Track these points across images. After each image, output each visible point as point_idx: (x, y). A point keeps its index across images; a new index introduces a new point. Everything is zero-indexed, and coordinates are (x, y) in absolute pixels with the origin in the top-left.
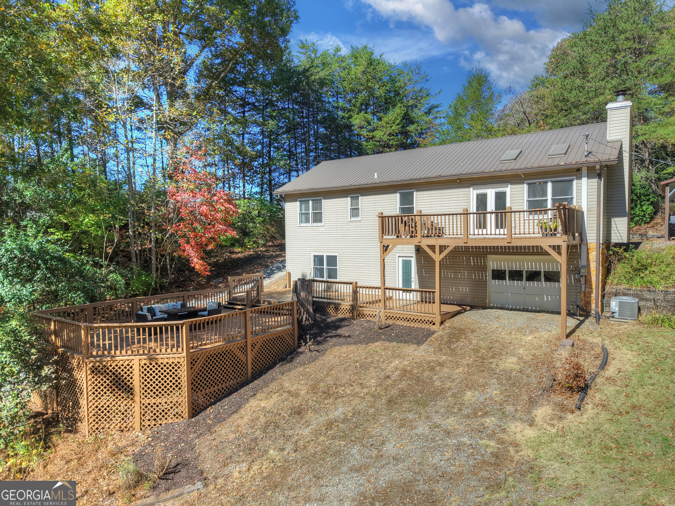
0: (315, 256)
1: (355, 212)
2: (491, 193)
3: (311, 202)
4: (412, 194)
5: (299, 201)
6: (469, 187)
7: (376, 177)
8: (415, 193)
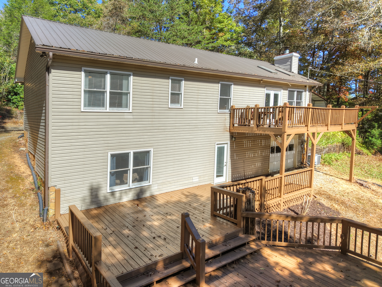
0: (113, 156)
1: (175, 97)
2: (272, 93)
3: (108, 77)
4: (229, 86)
5: (85, 72)
6: (264, 87)
7: (196, 62)
8: (233, 85)
